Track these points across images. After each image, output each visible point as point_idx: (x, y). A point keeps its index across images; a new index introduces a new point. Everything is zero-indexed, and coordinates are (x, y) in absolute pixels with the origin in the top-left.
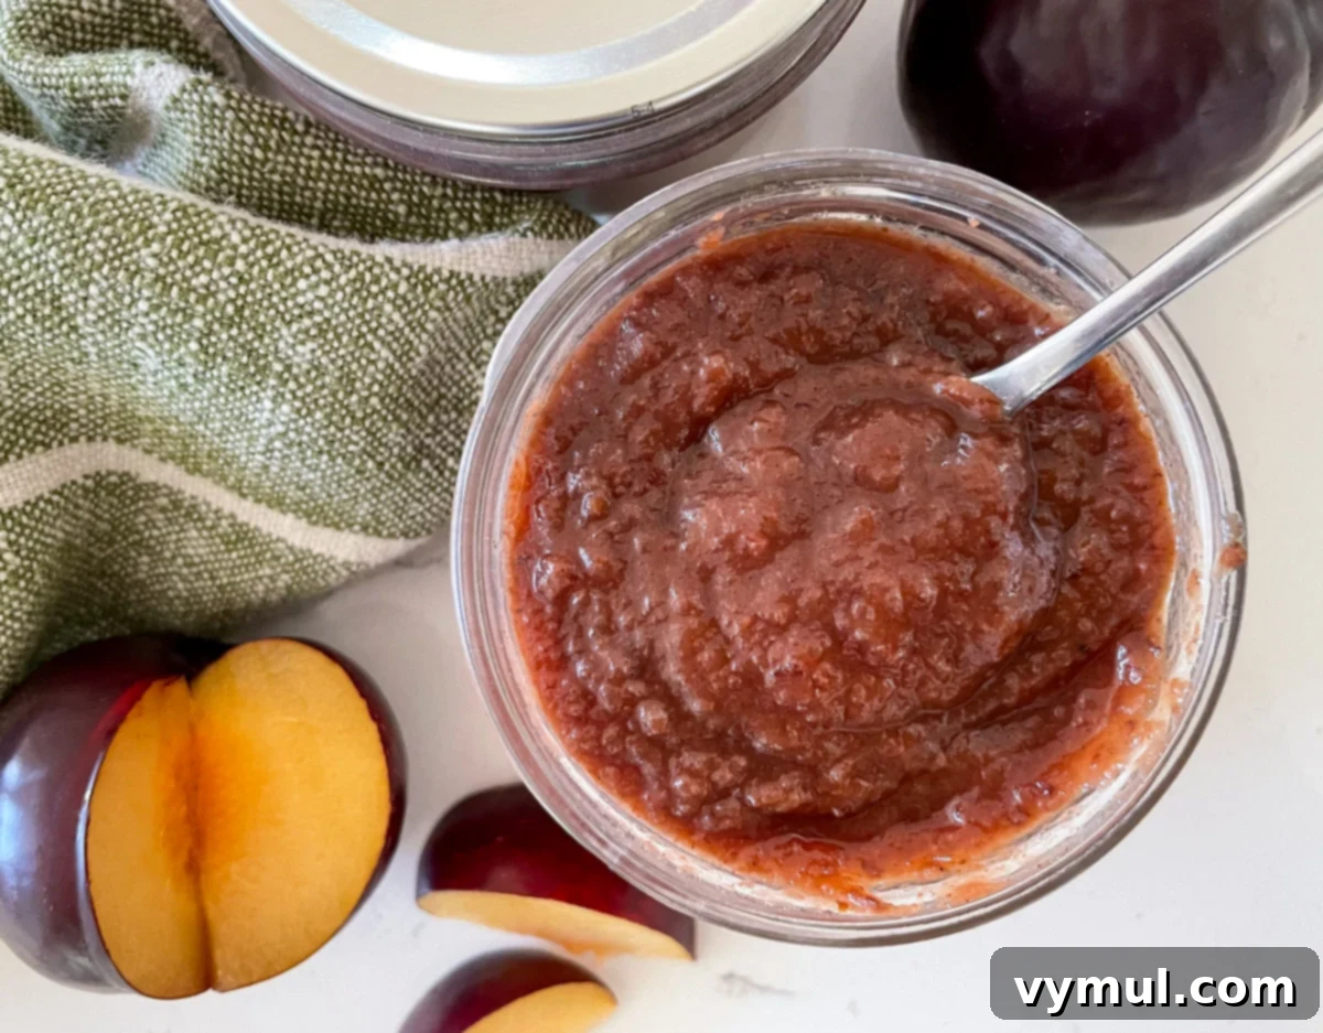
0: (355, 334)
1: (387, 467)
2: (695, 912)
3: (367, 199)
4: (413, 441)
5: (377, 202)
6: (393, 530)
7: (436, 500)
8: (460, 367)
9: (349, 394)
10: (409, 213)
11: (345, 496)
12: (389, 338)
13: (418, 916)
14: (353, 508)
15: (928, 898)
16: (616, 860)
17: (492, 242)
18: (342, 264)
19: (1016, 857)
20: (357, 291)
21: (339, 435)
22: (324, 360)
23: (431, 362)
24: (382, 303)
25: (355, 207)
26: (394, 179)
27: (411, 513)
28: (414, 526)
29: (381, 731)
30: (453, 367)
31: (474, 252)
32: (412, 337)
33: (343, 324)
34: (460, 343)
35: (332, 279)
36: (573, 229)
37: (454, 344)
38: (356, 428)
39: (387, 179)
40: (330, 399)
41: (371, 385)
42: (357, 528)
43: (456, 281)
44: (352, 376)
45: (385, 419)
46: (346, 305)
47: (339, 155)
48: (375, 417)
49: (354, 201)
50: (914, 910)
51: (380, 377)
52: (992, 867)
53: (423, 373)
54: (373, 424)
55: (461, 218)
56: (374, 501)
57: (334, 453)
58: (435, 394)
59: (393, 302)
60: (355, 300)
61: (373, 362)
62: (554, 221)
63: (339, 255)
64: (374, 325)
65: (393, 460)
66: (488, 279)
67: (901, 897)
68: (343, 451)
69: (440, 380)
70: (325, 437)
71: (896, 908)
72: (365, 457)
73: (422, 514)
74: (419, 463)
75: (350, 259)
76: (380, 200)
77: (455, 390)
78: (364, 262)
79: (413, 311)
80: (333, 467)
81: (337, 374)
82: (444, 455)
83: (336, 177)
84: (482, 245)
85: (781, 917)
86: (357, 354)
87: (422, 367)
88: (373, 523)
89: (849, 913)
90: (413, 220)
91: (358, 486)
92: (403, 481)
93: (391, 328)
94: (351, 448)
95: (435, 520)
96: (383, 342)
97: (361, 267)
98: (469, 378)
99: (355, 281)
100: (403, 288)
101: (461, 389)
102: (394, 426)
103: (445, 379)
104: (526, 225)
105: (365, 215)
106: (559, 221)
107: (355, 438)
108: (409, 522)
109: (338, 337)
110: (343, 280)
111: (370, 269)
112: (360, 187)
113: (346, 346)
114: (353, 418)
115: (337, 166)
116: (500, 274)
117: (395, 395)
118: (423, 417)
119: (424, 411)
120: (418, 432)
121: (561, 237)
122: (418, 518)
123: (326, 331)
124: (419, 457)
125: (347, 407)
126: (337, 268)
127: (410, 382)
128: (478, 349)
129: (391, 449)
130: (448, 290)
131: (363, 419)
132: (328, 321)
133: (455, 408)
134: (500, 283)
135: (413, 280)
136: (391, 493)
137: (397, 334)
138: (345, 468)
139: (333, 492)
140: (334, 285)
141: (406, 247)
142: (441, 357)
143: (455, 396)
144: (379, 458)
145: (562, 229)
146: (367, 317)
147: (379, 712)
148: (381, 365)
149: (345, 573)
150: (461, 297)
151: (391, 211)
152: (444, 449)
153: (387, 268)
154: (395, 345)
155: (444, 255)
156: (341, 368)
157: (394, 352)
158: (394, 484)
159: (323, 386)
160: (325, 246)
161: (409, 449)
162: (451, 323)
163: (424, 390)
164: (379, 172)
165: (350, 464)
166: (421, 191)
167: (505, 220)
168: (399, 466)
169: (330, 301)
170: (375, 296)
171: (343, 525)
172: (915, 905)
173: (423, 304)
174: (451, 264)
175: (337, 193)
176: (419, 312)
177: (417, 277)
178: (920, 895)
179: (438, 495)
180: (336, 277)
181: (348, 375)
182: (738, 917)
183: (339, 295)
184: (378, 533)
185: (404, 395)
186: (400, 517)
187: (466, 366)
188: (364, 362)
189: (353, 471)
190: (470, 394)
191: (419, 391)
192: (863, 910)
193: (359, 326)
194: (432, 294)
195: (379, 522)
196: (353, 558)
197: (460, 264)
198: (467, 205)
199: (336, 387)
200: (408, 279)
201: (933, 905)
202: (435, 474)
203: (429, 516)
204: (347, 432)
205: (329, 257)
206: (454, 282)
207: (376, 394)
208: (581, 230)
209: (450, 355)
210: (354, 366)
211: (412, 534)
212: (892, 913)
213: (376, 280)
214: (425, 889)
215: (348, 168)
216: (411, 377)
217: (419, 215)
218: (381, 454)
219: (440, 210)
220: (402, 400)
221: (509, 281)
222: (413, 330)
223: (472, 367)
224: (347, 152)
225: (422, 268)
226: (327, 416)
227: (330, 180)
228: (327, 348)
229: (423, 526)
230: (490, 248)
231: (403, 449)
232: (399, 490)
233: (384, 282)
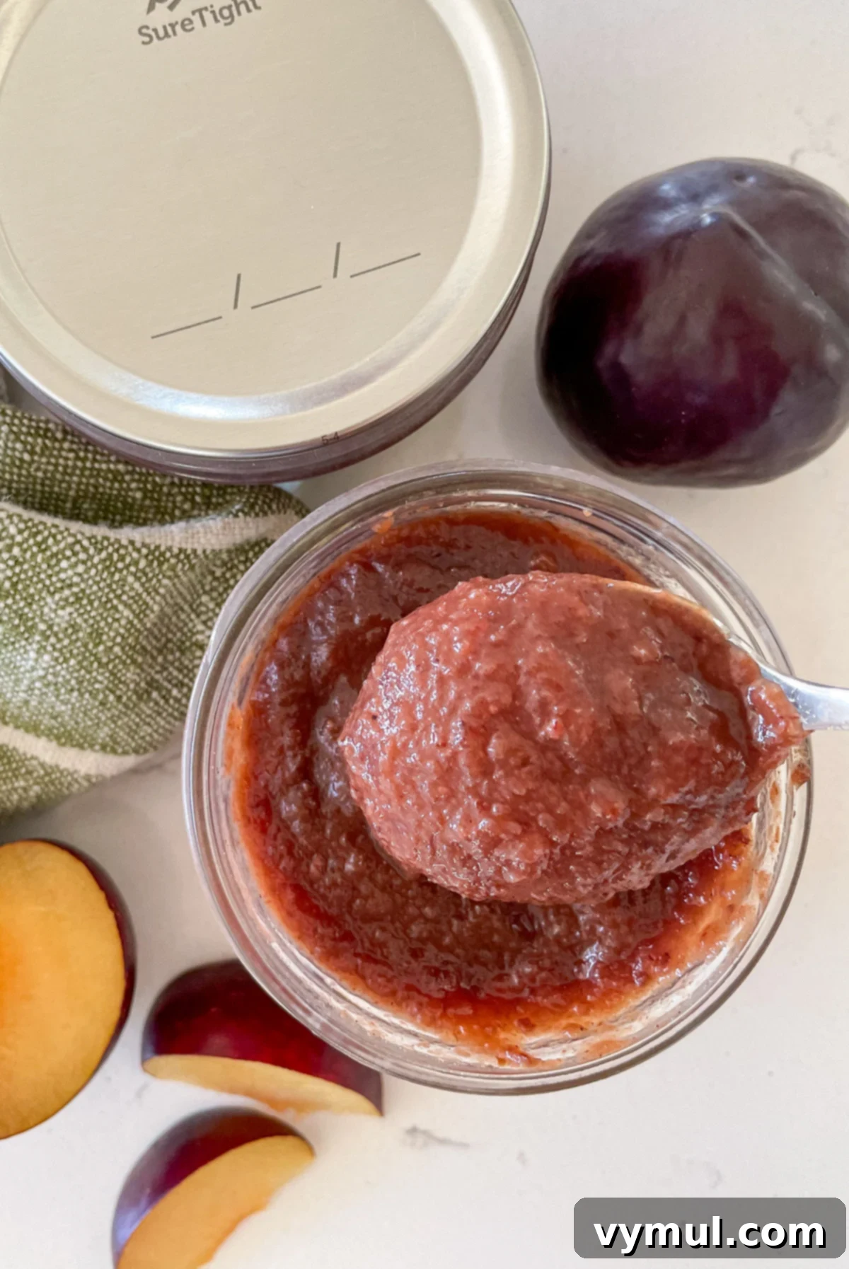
0: (104, 599)
1: (124, 699)
2: (382, 1068)
3: (111, 488)
4: (145, 678)
5: (119, 491)
6: (127, 748)
7: (162, 723)
8: (183, 616)
9: (96, 645)
10: (145, 498)
11: (89, 723)
12: (131, 601)
13: (141, 1078)
14: (95, 731)
15: (570, 1054)
16: (318, 1026)
17: (211, 522)
18: (95, 548)
19: (641, 1019)
20: (107, 568)
21: (88, 677)
22: (79, 620)
23: (162, 616)
24: (126, 576)
25: (102, 494)
26: (132, 473)
27: (142, 734)
28: (144, 745)
29: (116, 918)
30: (178, 617)
31: (198, 533)
32: (148, 599)
33: (95, 593)
34: (185, 599)
35: (88, 560)
36: (274, 507)
37: (179, 600)
38: (101, 670)
39: (128, 472)
40: (82, 649)
41: (115, 638)
42: (97, 747)
43: (184, 555)
44: (100, 631)
45: (124, 663)
46: (98, 579)
47: (90, 456)
48: (117, 661)
49: (101, 490)
50: (559, 1064)
51: (122, 631)
52: (621, 1028)
53: (155, 625)
54: (115, 667)
55: (185, 500)
56: (113, 726)
57: (83, 690)
58: (164, 640)
59: (134, 575)
60: (105, 575)
61: (117, 620)
62: (260, 502)
63: (93, 541)
64: (119, 592)
65: (130, 693)
66: (208, 552)
67: (549, 1053)
68: (90, 688)
69: (168, 628)
70: (76, 678)
71: (543, 1062)
72: (107, 692)
73: (151, 735)
74: (149, 694)
75: (102, 544)
76: (122, 488)
77: (179, 634)
78: (112, 545)
79: (149, 580)
80: (81, 701)
81: (89, 630)
82: (169, 686)
83: (87, 473)
84: (203, 526)
85: (451, 1071)
86: (105, 615)
87: (156, 621)
88: (111, 743)
89: (507, 1067)
90: (147, 502)
91: (100, 715)
92: (136, 710)
93: (132, 594)
94: (97, 686)
95: (161, 739)
96: (126, 605)
97: (110, 549)
98: (190, 625)
99: (104, 560)
100: (142, 564)
101: (184, 634)
102: (132, 668)
103: (172, 627)
104: (237, 507)
105: (109, 500)
106: (264, 502)
107: (100, 678)
108: (140, 741)
109: (91, 603)
110: (96, 560)
111: (117, 550)
112: (106, 479)
113: (96, 609)
114: (100, 663)
115: (88, 464)
116: (217, 547)
117: (133, 644)
118: (154, 658)
119: (155, 653)
120: (150, 670)
121: (265, 514)
122: (148, 738)
123: (82, 599)
124: (150, 689)
125: (95, 655)
126: (92, 551)
127: (145, 633)
128: (198, 602)
129: (128, 686)
130: (177, 563)
131: (107, 664)
132: (83, 591)
133: (179, 649)
134: (216, 553)
135: (150, 557)
136: (126, 719)
137: (137, 598)
138: (91, 701)
139: (79, 720)
140: (89, 564)
141: (144, 530)
142: (168, 610)
143: (180, 640)
144: (118, 693)
145: (266, 507)
146: (114, 586)
147: (114, 901)
148: (123, 622)
149: (85, 784)
150: (187, 567)
151: (129, 496)
152: (170, 682)
153: (130, 548)
154: (135, 607)
155: (173, 535)
156: (92, 625)
157: (133, 612)
158: (129, 712)
159: (77, 640)
160: (83, 534)
161: (143, 685)
162: (178, 586)
163: (155, 638)
164: (121, 467)
165: (95, 698)
166: (154, 481)
167: (221, 500)
168: (134, 698)
169: (86, 576)
170: (121, 571)
171: (86, 745)
172: (559, 1060)
173: (158, 575)
174: (180, 543)
175: (88, 484)
176: (154, 581)
177: (153, 554)
178: (564, 1051)
179: (164, 719)
180: (90, 558)
181: (97, 630)
182: (417, 1072)
183: (93, 572)
184: (114, 751)
185: (140, 643)
186: (133, 738)
187: (189, 616)
188: (110, 620)
189: (97, 703)
190: (191, 637)
191: (151, 638)
192: (518, 1065)
193: (108, 594)
194: (165, 567)
195: (116, 742)
196: (93, 772)
197: (187, 543)
198: (190, 490)
199: (87, 640)
200: (146, 556)
201: (573, 1061)
202: (162, 702)
203: (156, 736)
204: (94, 674)
205: (85, 543)
206: (182, 556)
207: (119, 644)
208: (281, 506)
209: (176, 608)
210: (102, 624)
211: (142, 751)
212: (540, 1066)
213: (122, 559)
214: (148, 1055)
215: (97, 465)
216: (146, 629)
217: (152, 499)
218: (121, 689)
219: (169, 494)
220: (138, 647)
221: (224, 551)
222: (149, 594)
223: (193, 616)
224: (95, 453)
225: (158, 547)
226: (79, 663)
227: (82, 475)
228: (82, 611)
229: (150, 744)
230: (210, 527)
231: (137, 684)
232: (133, 716)
233: (128, 560)
